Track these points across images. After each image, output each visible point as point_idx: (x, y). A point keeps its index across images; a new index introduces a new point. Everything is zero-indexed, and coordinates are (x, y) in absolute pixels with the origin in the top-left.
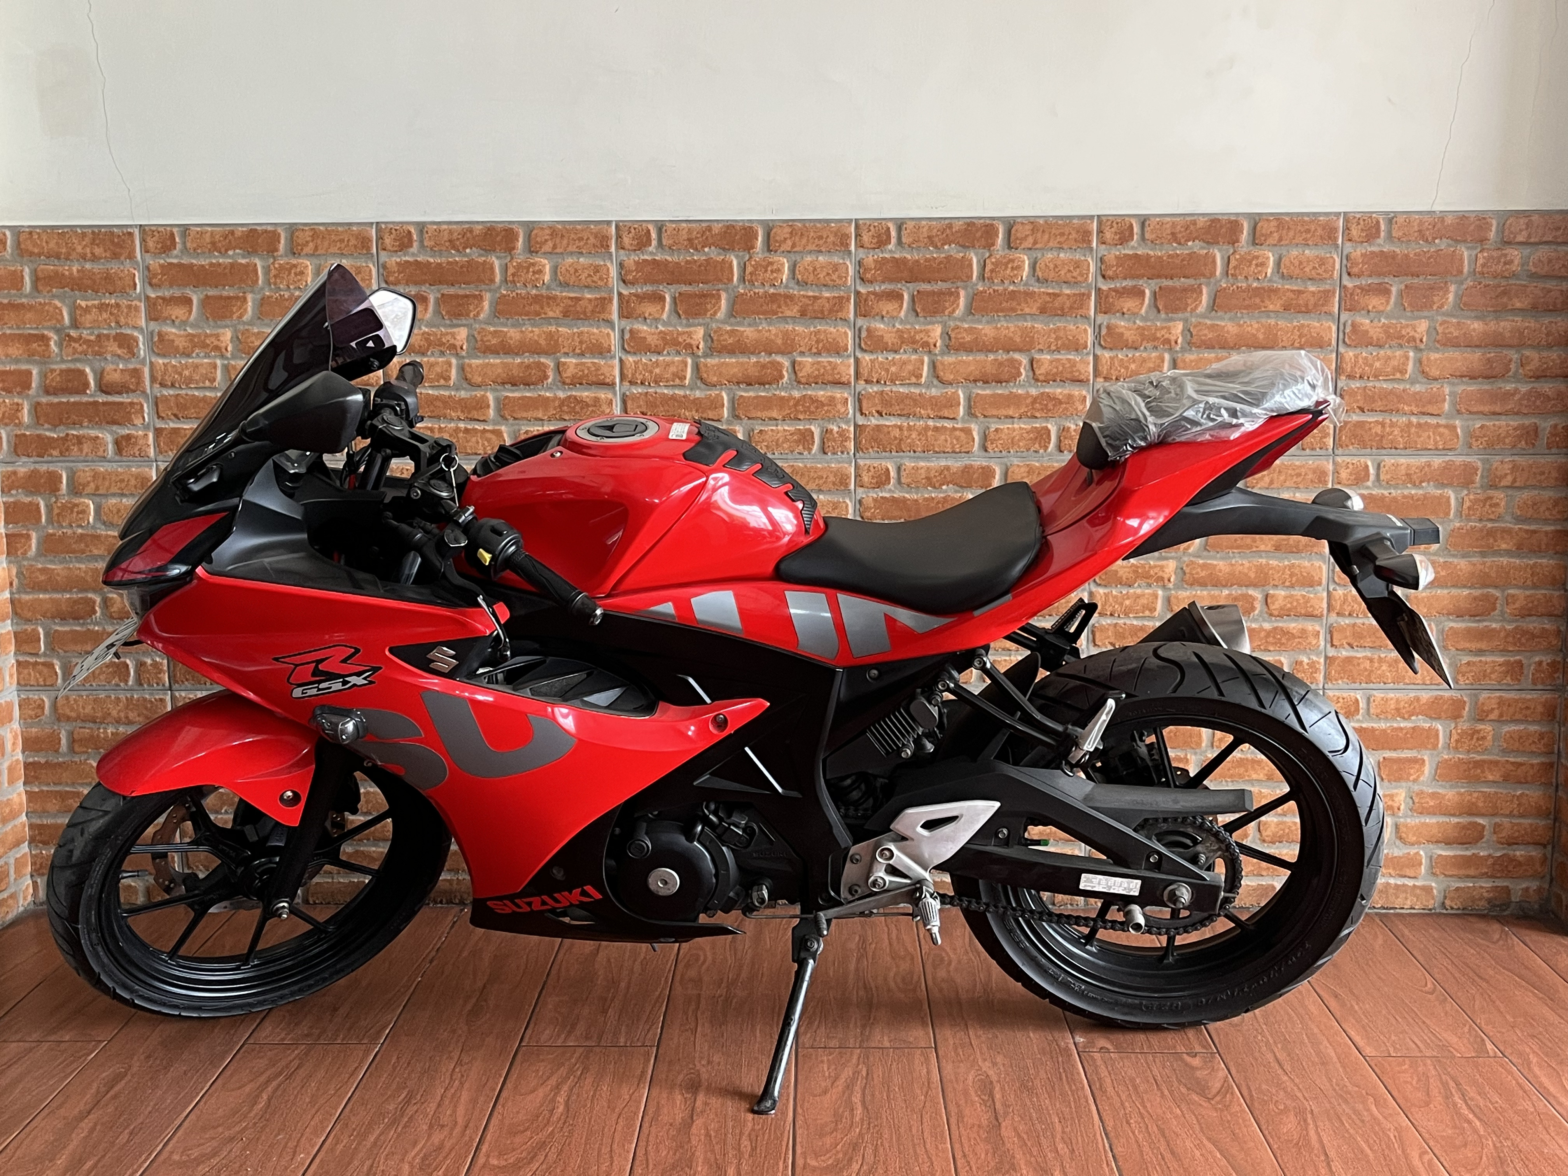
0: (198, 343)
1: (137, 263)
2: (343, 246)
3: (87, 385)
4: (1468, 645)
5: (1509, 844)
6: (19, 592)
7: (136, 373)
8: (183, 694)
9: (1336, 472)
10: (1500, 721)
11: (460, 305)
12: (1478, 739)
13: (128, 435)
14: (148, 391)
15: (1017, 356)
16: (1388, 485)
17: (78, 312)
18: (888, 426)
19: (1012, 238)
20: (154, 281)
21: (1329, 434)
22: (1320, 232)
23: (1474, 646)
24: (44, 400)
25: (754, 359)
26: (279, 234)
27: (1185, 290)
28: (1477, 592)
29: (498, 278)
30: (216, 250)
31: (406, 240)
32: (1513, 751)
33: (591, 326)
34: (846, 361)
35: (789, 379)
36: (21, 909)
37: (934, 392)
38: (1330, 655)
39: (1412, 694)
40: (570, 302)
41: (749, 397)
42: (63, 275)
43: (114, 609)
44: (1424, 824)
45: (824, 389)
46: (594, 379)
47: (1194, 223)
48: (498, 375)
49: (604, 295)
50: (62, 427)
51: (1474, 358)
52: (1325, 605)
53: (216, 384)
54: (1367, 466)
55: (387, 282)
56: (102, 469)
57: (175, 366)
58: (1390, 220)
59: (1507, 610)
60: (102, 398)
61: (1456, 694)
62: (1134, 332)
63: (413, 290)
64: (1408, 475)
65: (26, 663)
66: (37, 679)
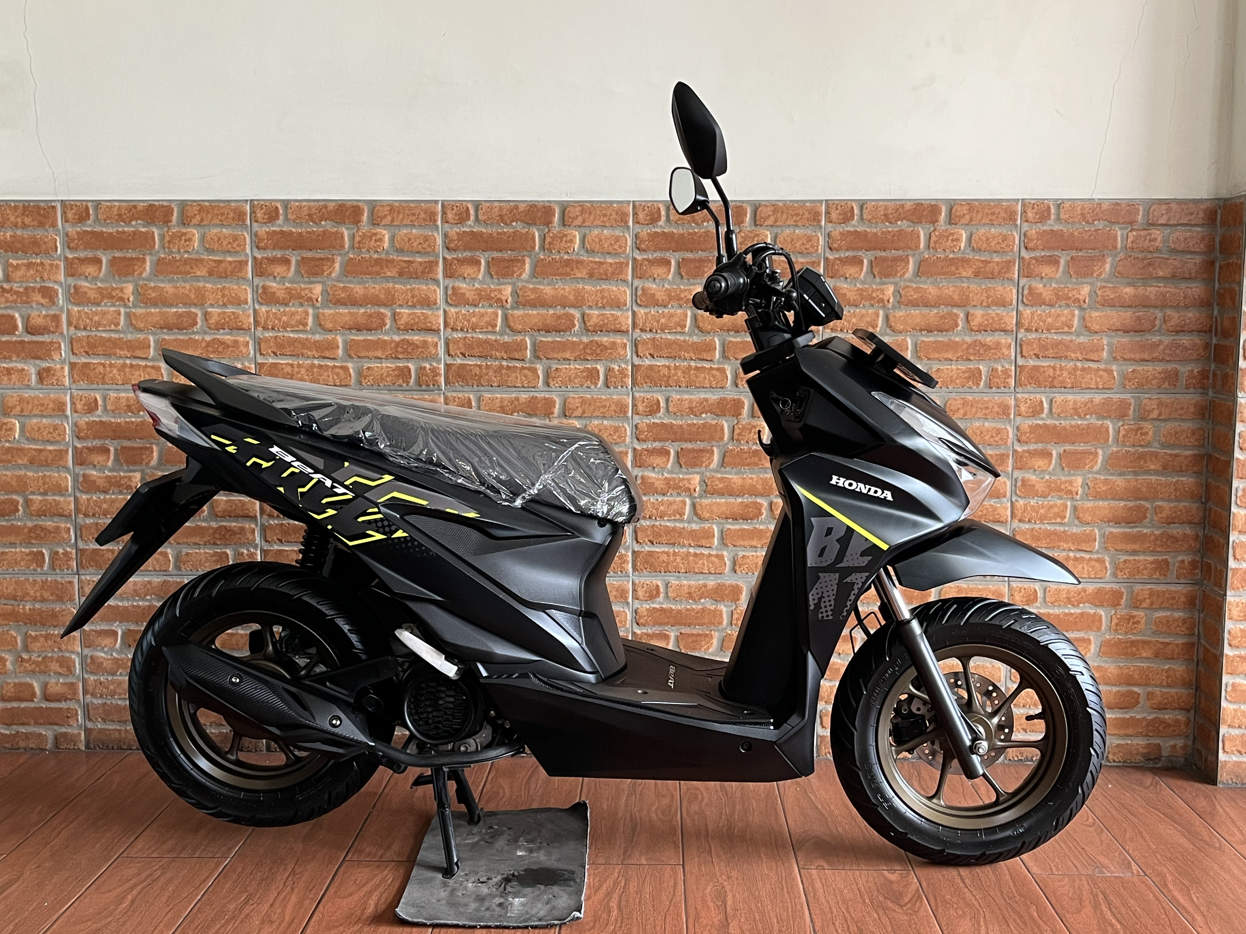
0: (106, 295)
1: (58, 230)
2: (223, 218)
3: (16, 327)
4: (1124, 546)
5: (1160, 710)
7: (56, 318)
8: (88, 578)
9: (1017, 406)
10: (1151, 608)
11: (316, 266)
12: (1133, 623)
13: (48, 368)
14: (65, 333)
16: (1059, 417)
17: (10, 269)
18: (659, 366)
19: (758, 218)
20: (72, 245)
21: (1010, 376)
22: (1003, 214)
23: (1130, 547)
25: (551, 311)
26: (173, 209)
27: (896, 259)
28: (1131, 504)
29: (347, 245)
30: (122, 221)
31: (274, 214)
32: (1162, 633)
33: (421, 283)
34: (625, 314)
35: (580, 327)
37: (695, 339)
40: (404, 265)
41: (548, 342)
43: (34, 507)
45: (608, 336)
46: (423, 326)
47: (903, 206)
48: (346, 323)
49: (432, 259)
51: (1127, 315)
52: (1009, 513)
53: (120, 327)
54: (1042, 402)
55: (258, 248)
56: (27, 395)
57: (86, 313)
58: (1059, 205)
59: (1155, 518)
60: (28, 338)
61: (1116, 587)
62: (854, 293)
63: (279, 254)
64: (1075, 409)
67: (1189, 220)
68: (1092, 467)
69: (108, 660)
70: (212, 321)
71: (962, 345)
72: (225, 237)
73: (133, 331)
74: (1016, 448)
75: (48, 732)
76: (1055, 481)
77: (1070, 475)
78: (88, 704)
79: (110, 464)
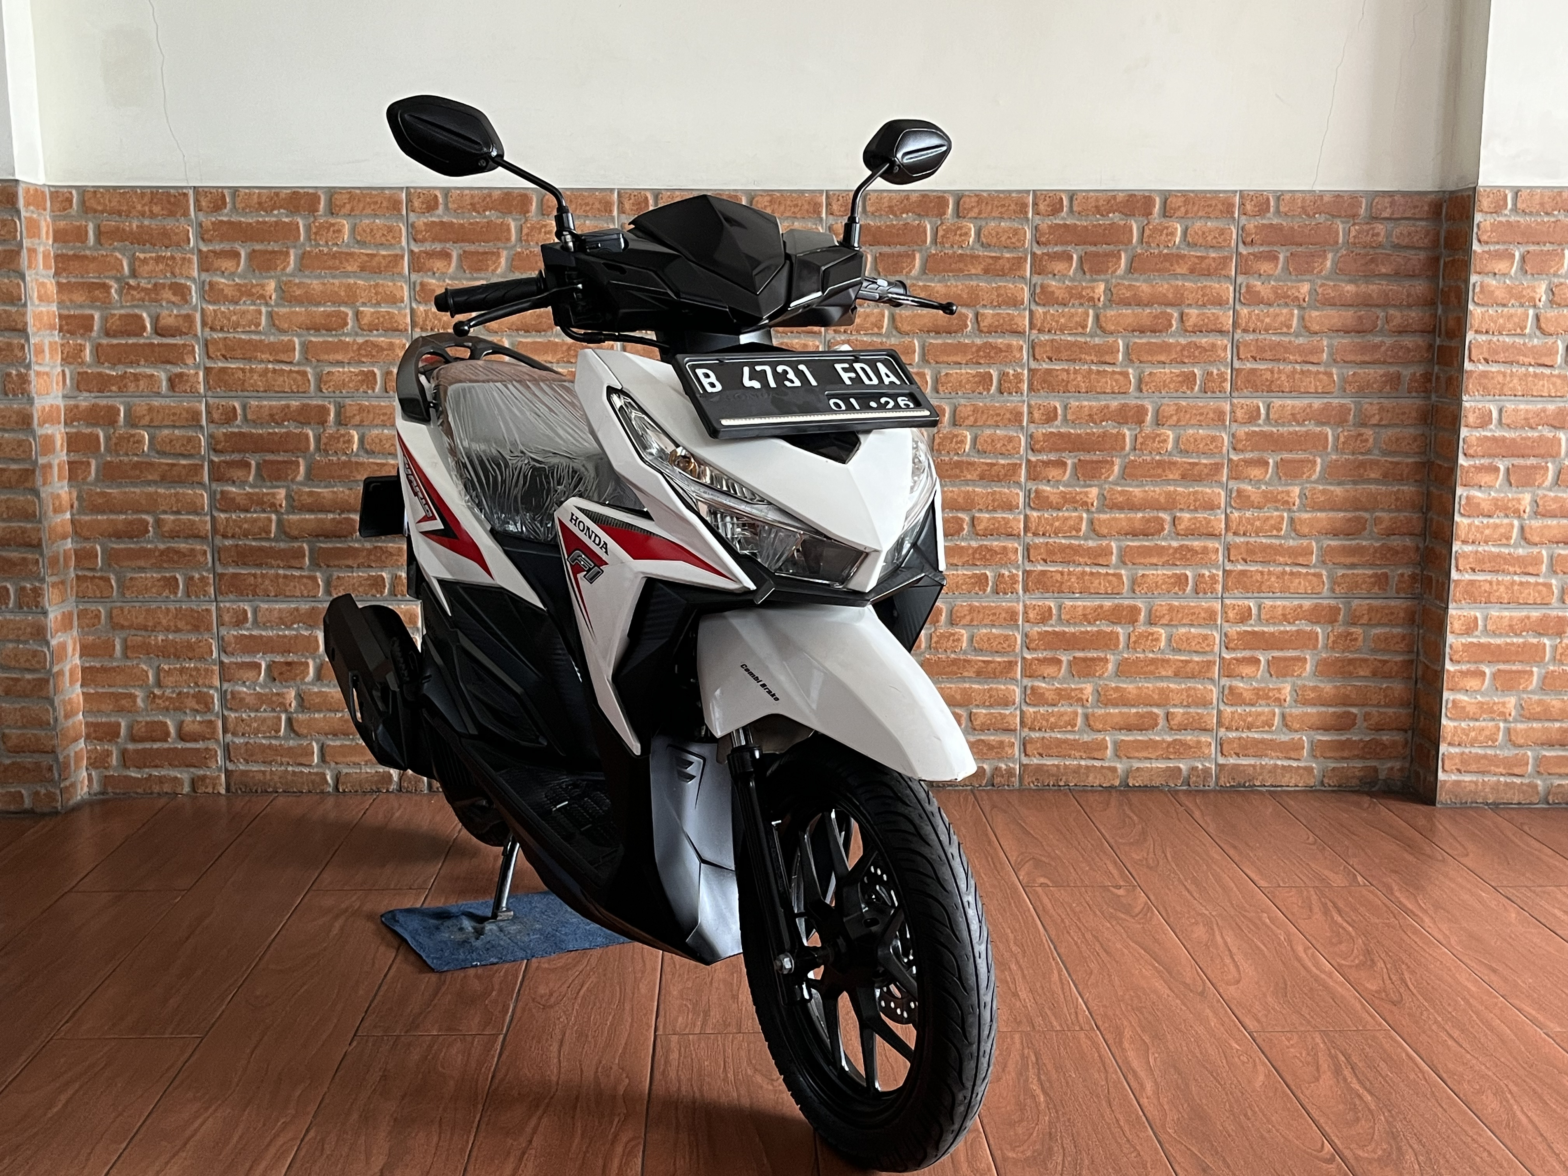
0: (245, 292)
1: (191, 220)
2: (376, 207)
3: (144, 328)
4: (1342, 560)
5: (1378, 730)
6: (79, 513)
7: (189, 318)
8: (228, 605)
9: (1233, 412)
10: (1370, 625)
11: (480, 261)
12: (1351, 640)
13: (181, 373)
14: (199, 334)
15: (964, 310)
16: (1277, 423)
17: (137, 263)
19: (961, 209)
20: (206, 236)
21: (1226, 380)
22: (1220, 206)
23: (1349, 560)
24: (104, 341)
26: (319, 197)
27: (1107, 255)
28: (1349, 515)
29: (513, 238)
30: (263, 209)
31: (433, 203)
32: (1379, 650)
36: (79, 797)
37: (893, 341)
38: (1227, 568)
39: (1296, 602)
42: (124, 230)
43: (166, 528)
44: (1307, 714)
45: (799, 338)
47: (1114, 197)
48: (513, 323)
50: (121, 366)
51: (1348, 316)
52: (1223, 526)
53: (261, 328)
54: (1259, 407)
55: (415, 240)
56: (156, 404)
57: (223, 312)
58: (1278, 198)
59: (1375, 530)
60: (157, 340)
61: (1333, 602)
62: (1062, 291)
63: (438, 247)
64: (1293, 415)
65: (85, 578)
66: (94, 592)
67: (1414, 214)
68: (1309, 477)
69: (251, 694)
70: (365, 321)
71: (1176, 347)
72: (378, 229)
73: (277, 332)
74: (1231, 456)
75: (184, 775)
76: (1272, 492)
77: (1287, 485)
78: (228, 744)
79: (251, 479)
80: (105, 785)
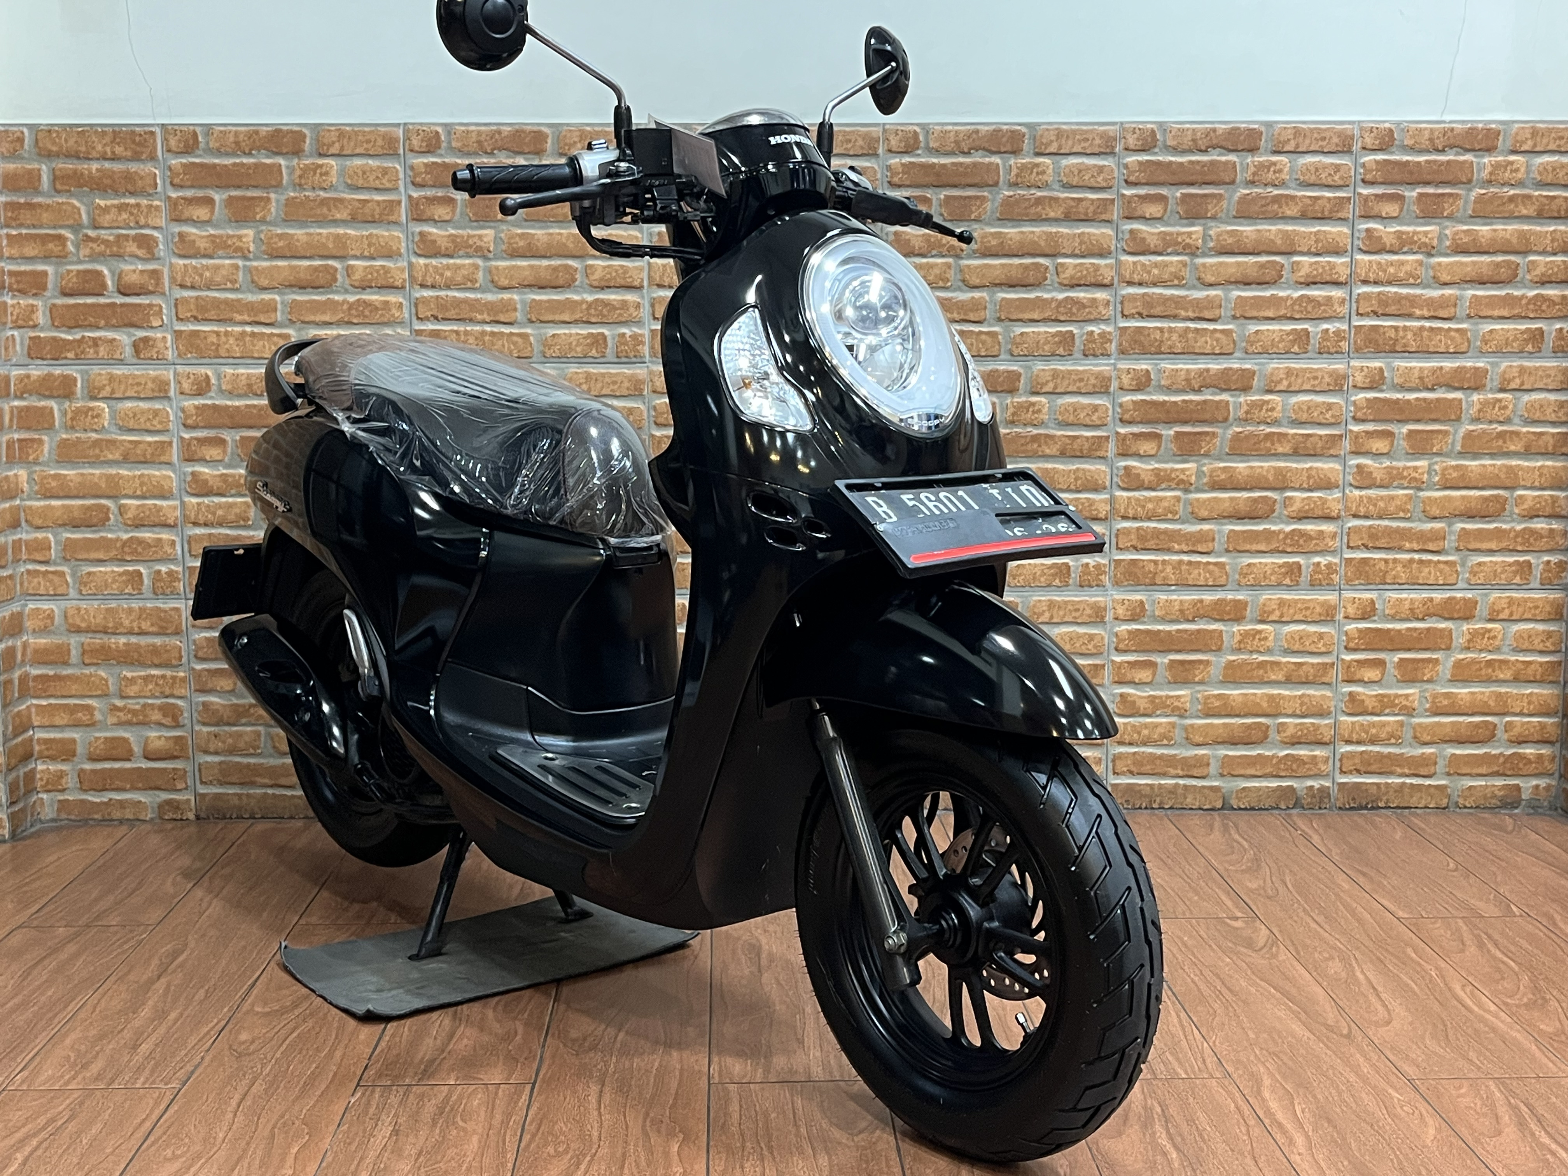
0: (220, 244)
1: (158, 162)
2: (370, 146)
3: (104, 286)
4: (1478, 546)
5: (1521, 742)
6: (30, 498)
7: (155, 275)
9: (1351, 375)
10: (1510, 619)
11: (488, 207)
12: (1489, 639)
13: (146, 337)
14: (168, 293)
15: (1041, 260)
16: (1402, 389)
17: (97, 212)
19: (1038, 144)
20: (177, 181)
21: (1344, 338)
22: (1336, 139)
23: (1485, 546)
24: (59, 301)
26: (305, 136)
27: (1205, 195)
28: (1487, 494)
30: (239, 150)
31: (434, 142)
32: (1522, 651)
36: (29, 824)
37: (960, 296)
38: (1346, 556)
39: (1425, 595)
42: (82, 174)
43: (130, 515)
44: (1438, 724)
46: (623, 282)
48: (525, 278)
50: (76, 330)
51: (1484, 264)
52: (1340, 506)
53: (238, 286)
54: (1381, 370)
55: (413, 183)
56: (118, 372)
57: (195, 267)
58: (1403, 130)
59: (1517, 511)
60: (120, 300)
61: (1469, 595)
62: (1156, 237)
63: (440, 191)
64: (1421, 378)
65: (37, 572)
66: (47, 590)
67: (1559, 146)
68: (1441, 449)
69: (225, 706)
70: (357, 276)
71: (1286, 300)
72: (372, 170)
73: (255, 290)
74: (1350, 427)
75: (149, 800)
76: (1397, 468)
77: (1414, 459)
78: (200, 764)
79: (226, 459)
80: (59, 810)
